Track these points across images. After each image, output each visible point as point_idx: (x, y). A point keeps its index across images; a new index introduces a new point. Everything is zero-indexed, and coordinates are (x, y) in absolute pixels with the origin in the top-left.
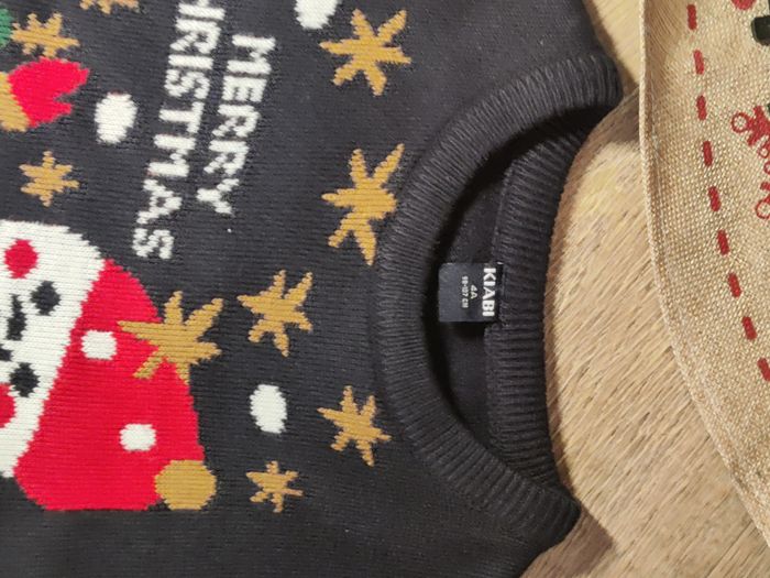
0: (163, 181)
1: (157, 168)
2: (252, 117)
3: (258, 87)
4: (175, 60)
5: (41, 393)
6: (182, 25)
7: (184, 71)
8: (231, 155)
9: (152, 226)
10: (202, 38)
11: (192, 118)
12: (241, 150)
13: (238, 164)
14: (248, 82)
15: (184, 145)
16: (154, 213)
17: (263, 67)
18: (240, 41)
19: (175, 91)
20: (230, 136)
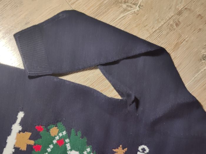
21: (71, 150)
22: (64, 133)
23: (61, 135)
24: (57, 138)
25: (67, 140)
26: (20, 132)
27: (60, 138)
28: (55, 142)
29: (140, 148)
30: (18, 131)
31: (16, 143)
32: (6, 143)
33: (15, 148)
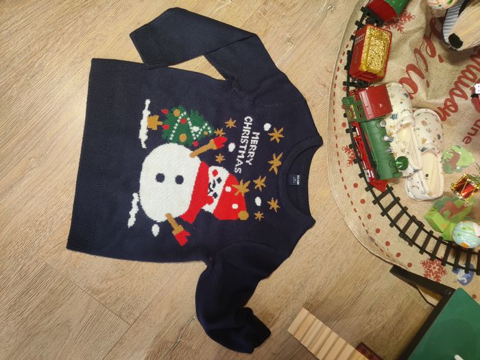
0: (240, 159)
1: (239, 157)
2: (256, 147)
3: (257, 141)
4: (243, 137)
5: (218, 198)
6: (244, 130)
7: (244, 139)
8: (252, 154)
9: (238, 167)
10: (247, 133)
11: (245, 147)
12: (253, 153)
13: (253, 156)
14: (255, 141)
15: (244, 152)
16: (238, 165)
17: (258, 138)
18: (254, 133)
19: (242, 142)
20: (252, 151)
21: (192, 126)
22: (185, 113)
23: (182, 115)
24: (180, 118)
25: (188, 119)
26: (149, 116)
27: (183, 117)
28: (179, 121)
29: (246, 119)
30: (148, 115)
31: (149, 124)
32: (140, 126)
33: (148, 129)
